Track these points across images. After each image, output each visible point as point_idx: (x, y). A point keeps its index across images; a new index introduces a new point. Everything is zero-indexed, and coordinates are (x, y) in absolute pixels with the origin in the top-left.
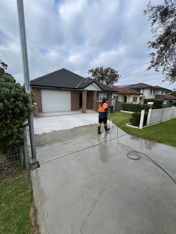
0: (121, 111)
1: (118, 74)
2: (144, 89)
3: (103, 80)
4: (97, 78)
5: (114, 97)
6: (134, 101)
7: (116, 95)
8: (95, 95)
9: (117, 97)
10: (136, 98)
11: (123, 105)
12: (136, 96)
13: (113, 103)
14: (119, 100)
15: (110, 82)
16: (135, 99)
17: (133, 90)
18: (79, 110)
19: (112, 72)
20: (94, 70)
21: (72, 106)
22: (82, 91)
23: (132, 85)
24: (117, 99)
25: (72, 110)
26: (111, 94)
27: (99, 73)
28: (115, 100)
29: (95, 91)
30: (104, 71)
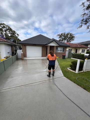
0: (71, 58)
1: (74, 36)
3: (65, 40)
4: (62, 39)
6: (82, 52)
7: (70, 48)
10: (85, 50)
12: (84, 49)
13: (67, 53)
15: (69, 41)
16: (83, 51)
18: (46, 57)
19: (71, 35)
20: (60, 34)
22: (47, 46)
23: (83, 42)
25: (42, 56)
26: (66, 48)
27: (63, 36)
28: (68, 51)
29: (55, 46)
30: (66, 35)
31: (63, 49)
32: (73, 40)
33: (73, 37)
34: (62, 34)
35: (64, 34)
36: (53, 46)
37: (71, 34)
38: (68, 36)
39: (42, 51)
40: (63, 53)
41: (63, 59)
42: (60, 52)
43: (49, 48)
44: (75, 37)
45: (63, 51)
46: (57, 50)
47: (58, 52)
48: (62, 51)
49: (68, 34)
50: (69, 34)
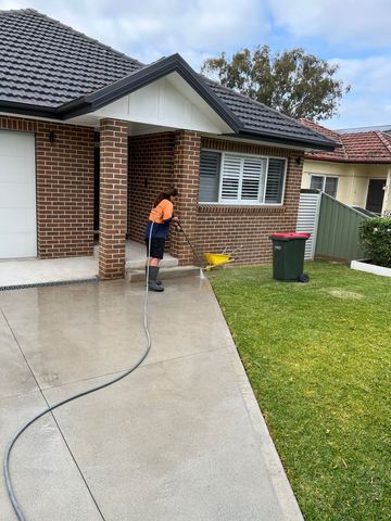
0: (356, 265)
5: (317, 179)
7: (324, 171)
8: (190, 160)
9: (333, 181)
11: (368, 229)
13: (307, 215)
14: (339, 198)
18: (92, 254)
21: (42, 228)
24: (332, 188)
25: (46, 251)
26: (298, 162)
27: (253, 74)
28: (319, 196)
29: (192, 133)
30: (271, 64)
31: (275, 168)
32: (327, 108)
33: (328, 87)
34: (239, 58)
35: (262, 60)
36: (172, 138)
37: (309, 61)
38: (293, 75)
39: (40, 188)
40: (275, 211)
41: (279, 276)
42: (239, 202)
43: (123, 151)
44: (343, 88)
45: (272, 193)
46: (210, 180)
47: (223, 202)
48: (263, 190)
49: (286, 57)
50: (299, 63)
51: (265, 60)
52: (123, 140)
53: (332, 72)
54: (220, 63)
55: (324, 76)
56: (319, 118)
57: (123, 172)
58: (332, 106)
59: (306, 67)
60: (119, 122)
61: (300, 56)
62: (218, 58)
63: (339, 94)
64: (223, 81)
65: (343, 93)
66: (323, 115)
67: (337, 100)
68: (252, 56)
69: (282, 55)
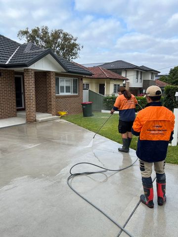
0: (103, 111)
1: (77, 42)
2: (126, 70)
8: (53, 81)
9: (88, 85)
11: (105, 100)
12: (118, 83)
17: (112, 73)
18: (15, 116)
22: (22, 74)
27: (42, 38)
28: (88, 91)
29: (53, 72)
30: (49, 34)
32: (75, 54)
34: (35, 31)
35: (45, 32)
37: (65, 35)
38: (59, 40)
40: (76, 96)
42: (65, 94)
45: (75, 91)
48: (71, 89)
49: (56, 32)
50: (61, 35)
51: (47, 33)
52: (33, 75)
53: (75, 40)
54: (26, 33)
55: (72, 41)
56: (72, 58)
57: (33, 86)
58: (77, 53)
59: (64, 37)
60: (32, 70)
61: (62, 33)
62: (25, 30)
63: (79, 49)
64: (28, 41)
65: (81, 48)
66: (74, 57)
67: (78, 51)
68: (41, 31)
69: (54, 31)
